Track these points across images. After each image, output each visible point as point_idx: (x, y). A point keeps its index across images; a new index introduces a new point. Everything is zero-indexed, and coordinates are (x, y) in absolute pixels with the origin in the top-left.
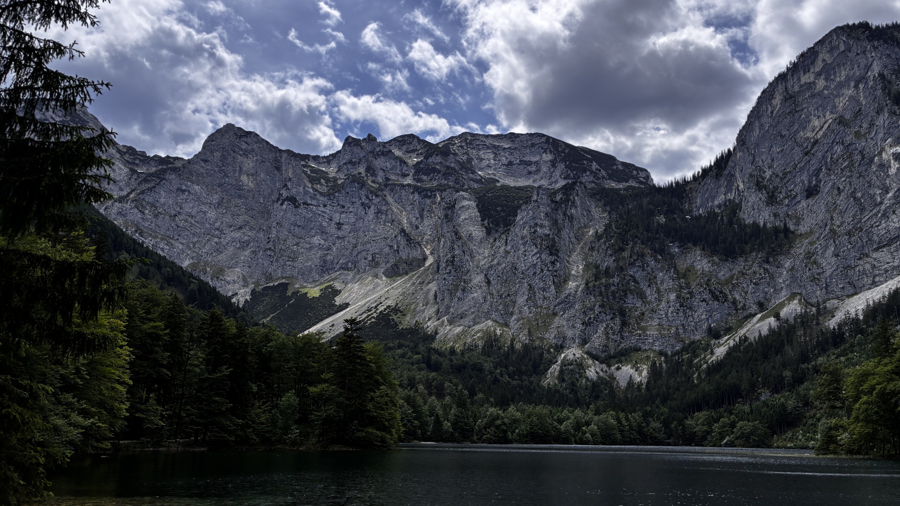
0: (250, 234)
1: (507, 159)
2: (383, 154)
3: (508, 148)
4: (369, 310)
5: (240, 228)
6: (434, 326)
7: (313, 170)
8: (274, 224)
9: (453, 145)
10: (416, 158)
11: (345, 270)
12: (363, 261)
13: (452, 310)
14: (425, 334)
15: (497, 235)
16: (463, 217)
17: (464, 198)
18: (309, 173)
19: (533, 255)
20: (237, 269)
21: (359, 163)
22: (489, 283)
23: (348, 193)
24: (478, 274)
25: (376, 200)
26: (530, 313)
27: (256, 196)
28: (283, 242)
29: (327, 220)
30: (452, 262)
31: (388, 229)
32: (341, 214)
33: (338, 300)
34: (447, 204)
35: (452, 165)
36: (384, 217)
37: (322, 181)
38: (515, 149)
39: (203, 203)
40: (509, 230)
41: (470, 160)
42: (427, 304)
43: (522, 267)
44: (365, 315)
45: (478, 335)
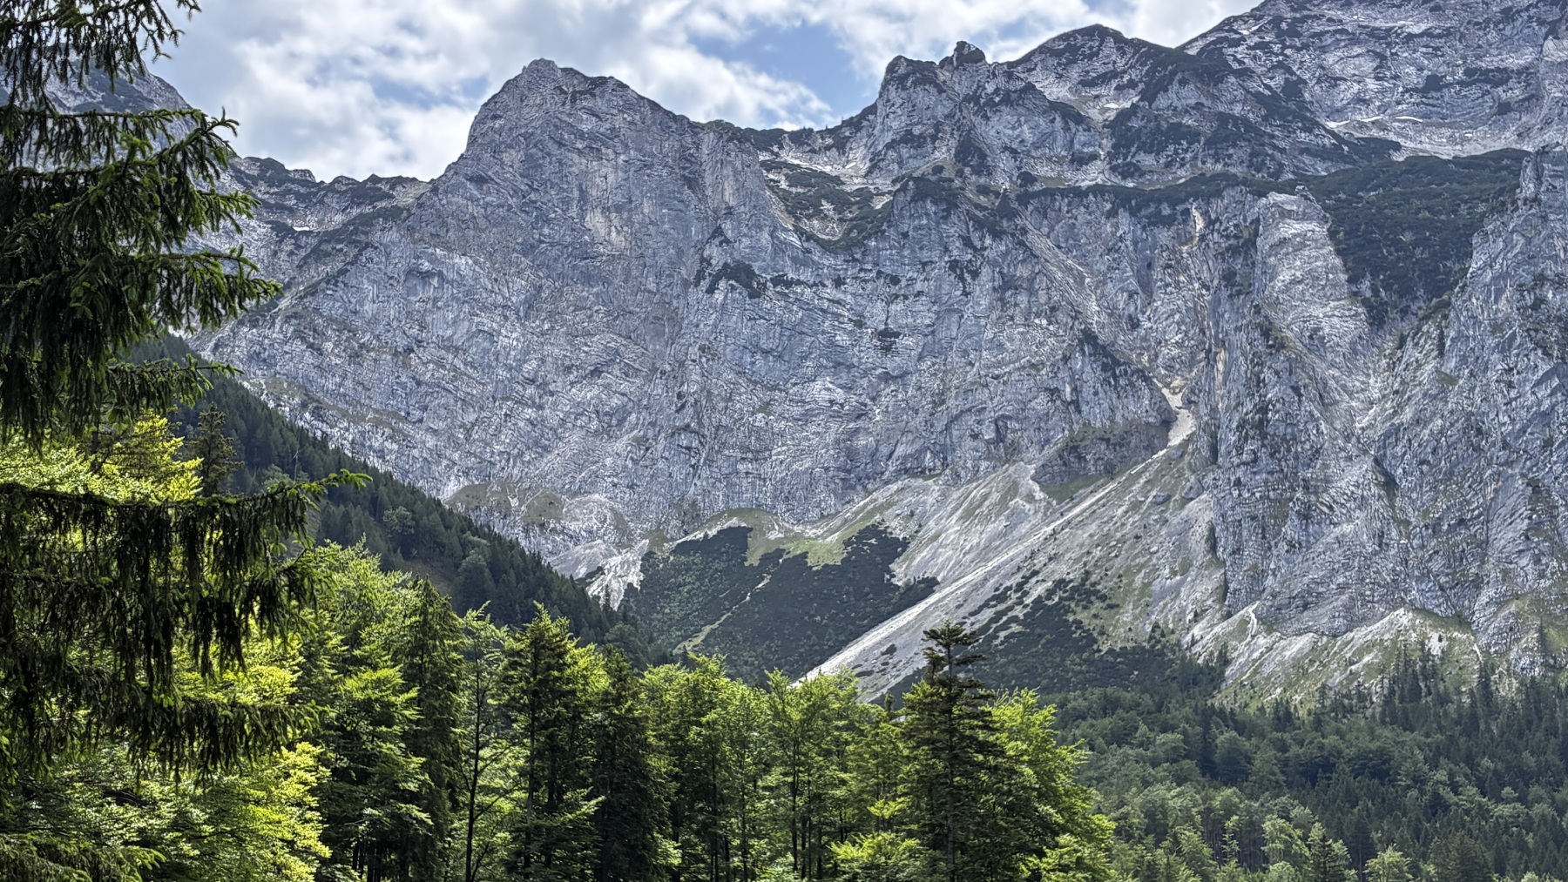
0: (624, 386)
1: (1421, 69)
2: (1008, 99)
3: (1421, 35)
4: (1000, 598)
5: (596, 372)
6: (1216, 638)
7: (798, 176)
8: (694, 352)
9: (1236, 43)
10: (1116, 100)
11: (915, 476)
12: (969, 443)
13: (1270, 581)
14: (1187, 665)
15: (1406, 327)
16: (1285, 276)
17: (1286, 214)
18: (784, 185)
19: (1539, 383)
20: (596, 496)
21: (934, 138)
22: (1390, 484)
23: (905, 235)
24: (1349, 458)
25: (995, 248)
26: (1542, 575)
27: (635, 273)
28: (722, 405)
29: (850, 326)
30: (1261, 425)
31: (1040, 338)
32: (888, 304)
33: (902, 573)
34: (1228, 237)
35: (1237, 110)
36: (1023, 299)
37: (826, 206)
38: (1448, 33)
39: (484, 308)
40: (1448, 304)
41: (1294, 88)
42: (1185, 569)
43: (1501, 423)
44: (988, 613)
45: (1366, 659)
